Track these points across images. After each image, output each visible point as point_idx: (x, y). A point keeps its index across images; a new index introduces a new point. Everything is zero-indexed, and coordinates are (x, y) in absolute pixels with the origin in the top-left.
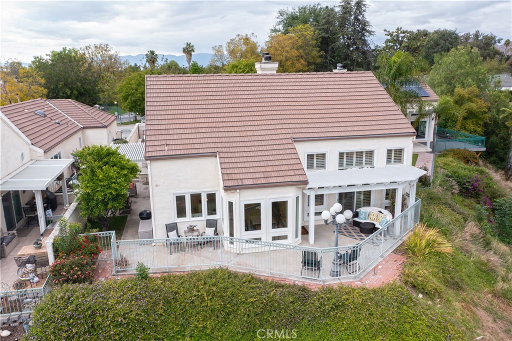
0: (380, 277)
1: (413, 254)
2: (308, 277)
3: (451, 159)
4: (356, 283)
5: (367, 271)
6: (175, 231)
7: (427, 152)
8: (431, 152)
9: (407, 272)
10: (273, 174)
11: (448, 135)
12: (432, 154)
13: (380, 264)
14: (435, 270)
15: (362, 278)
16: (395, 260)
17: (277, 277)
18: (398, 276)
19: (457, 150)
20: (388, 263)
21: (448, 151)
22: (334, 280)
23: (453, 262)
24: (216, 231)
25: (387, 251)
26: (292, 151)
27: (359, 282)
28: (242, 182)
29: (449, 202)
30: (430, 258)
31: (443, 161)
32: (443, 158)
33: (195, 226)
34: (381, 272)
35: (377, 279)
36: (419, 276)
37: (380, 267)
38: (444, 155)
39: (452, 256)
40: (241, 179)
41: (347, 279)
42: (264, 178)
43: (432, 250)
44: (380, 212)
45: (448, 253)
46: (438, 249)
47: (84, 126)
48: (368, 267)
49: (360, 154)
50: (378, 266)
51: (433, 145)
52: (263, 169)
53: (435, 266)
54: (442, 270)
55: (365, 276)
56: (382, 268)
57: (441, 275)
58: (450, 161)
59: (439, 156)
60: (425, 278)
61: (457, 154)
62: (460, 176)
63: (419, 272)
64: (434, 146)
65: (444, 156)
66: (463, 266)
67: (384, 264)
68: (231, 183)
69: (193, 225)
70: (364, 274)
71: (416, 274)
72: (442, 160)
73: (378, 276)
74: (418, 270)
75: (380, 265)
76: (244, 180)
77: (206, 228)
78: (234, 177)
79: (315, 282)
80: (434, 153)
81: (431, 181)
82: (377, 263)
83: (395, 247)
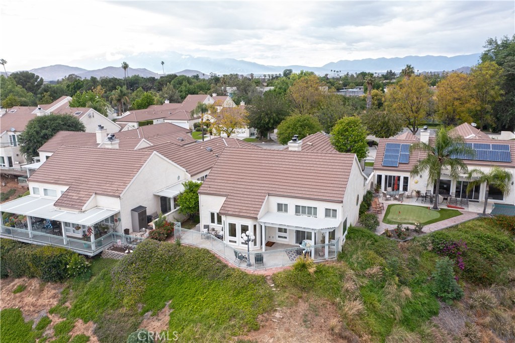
6: (207, 229)
10: (244, 211)
15: (257, 270)
17: (226, 259)
22: (245, 267)
27: (253, 271)
33: (215, 229)
34: (269, 271)
37: (274, 269)
42: (239, 212)
49: (310, 208)
52: (241, 208)
55: (260, 270)
67: (278, 269)
68: (223, 212)
76: (229, 211)
78: (226, 209)
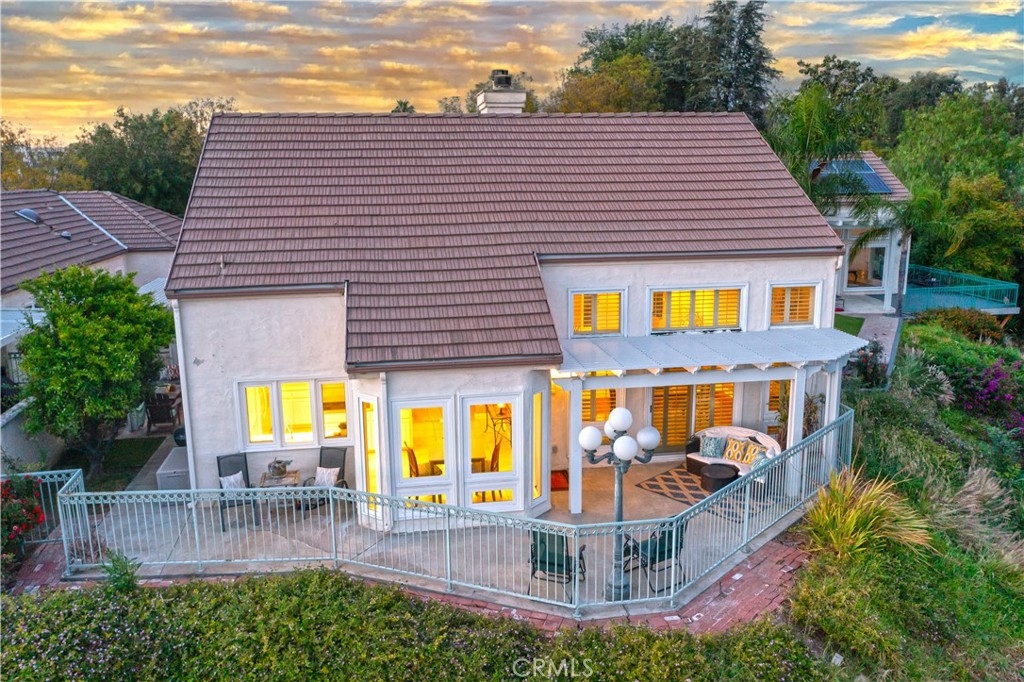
0: (735, 603)
1: (824, 545)
2: (542, 600)
3: (937, 328)
4: (667, 618)
5: (703, 586)
6: (239, 476)
7: (886, 315)
8: (892, 315)
9: (803, 593)
10: (476, 337)
11: (934, 280)
12: (897, 319)
13: (738, 569)
14: (880, 589)
15: (684, 606)
16: (779, 558)
17: (468, 595)
18: (781, 603)
19: (953, 311)
20: (761, 568)
21: (932, 312)
22: (610, 608)
23: (929, 568)
24: (341, 475)
25: (762, 535)
26: (533, 284)
27: (676, 618)
28: (394, 354)
29: (930, 422)
30: (869, 558)
31: (920, 334)
32: (920, 327)
33: (289, 463)
34: (737, 592)
35: (725, 611)
36: (835, 606)
37: (737, 576)
38: (924, 320)
39: (928, 552)
40: (392, 347)
41: (644, 606)
42: (452, 344)
43: (875, 536)
44: (754, 439)
45: (918, 546)
46: (891, 535)
47: (131, 246)
48: (707, 575)
50: (732, 573)
51: (898, 301)
52: (451, 325)
53: (880, 580)
54: (899, 591)
55: (694, 600)
56: (741, 580)
57: (896, 602)
58: (937, 334)
59: (912, 323)
60: (849, 611)
61: (953, 319)
62: (957, 365)
63: (837, 595)
64: (900, 302)
65: (922, 323)
66: (956, 581)
67: (749, 570)
68: (365, 357)
69: (284, 459)
70: (694, 594)
71: (829, 600)
72: (916, 332)
73: (728, 602)
74: (835, 590)
75: (738, 571)
76: (399, 350)
77: (319, 469)
78: (376, 341)
79: (560, 614)
80: (901, 316)
81: (889, 373)
82: (731, 567)
83: (783, 526)
